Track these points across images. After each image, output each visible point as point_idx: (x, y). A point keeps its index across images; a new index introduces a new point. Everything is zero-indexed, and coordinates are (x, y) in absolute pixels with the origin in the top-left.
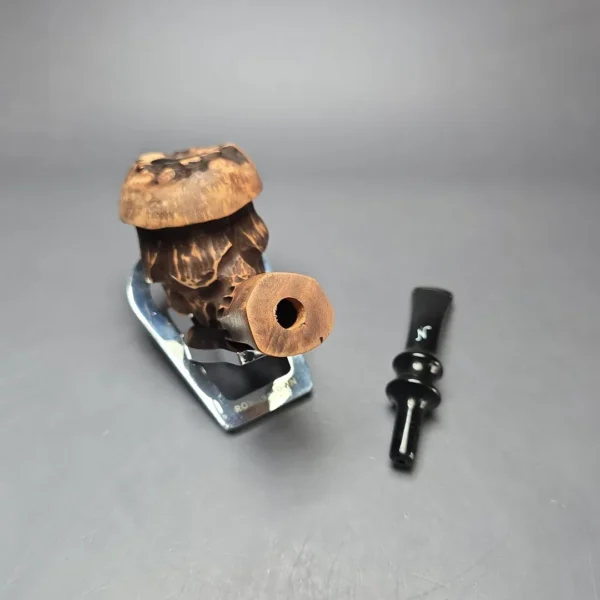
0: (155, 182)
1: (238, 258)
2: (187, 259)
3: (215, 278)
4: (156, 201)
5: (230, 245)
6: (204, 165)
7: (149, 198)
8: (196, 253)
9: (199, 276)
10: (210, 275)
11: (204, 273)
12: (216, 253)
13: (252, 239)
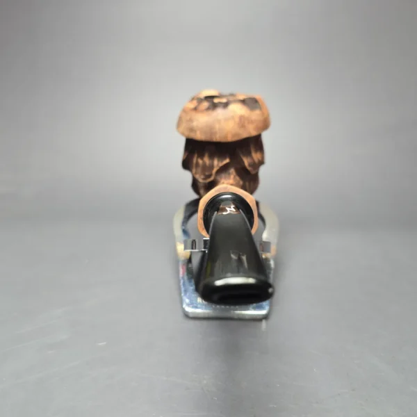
0: (195, 109)
1: (232, 171)
2: (200, 162)
3: (212, 178)
4: (191, 120)
5: (227, 161)
6: (226, 105)
7: (188, 118)
8: (207, 160)
9: (204, 175)
10: (210, 176)
11: (207, 173)
12: (217, 163)
13: (246, 161)
